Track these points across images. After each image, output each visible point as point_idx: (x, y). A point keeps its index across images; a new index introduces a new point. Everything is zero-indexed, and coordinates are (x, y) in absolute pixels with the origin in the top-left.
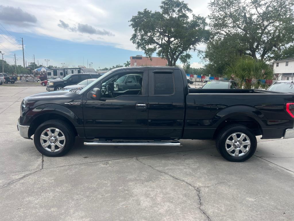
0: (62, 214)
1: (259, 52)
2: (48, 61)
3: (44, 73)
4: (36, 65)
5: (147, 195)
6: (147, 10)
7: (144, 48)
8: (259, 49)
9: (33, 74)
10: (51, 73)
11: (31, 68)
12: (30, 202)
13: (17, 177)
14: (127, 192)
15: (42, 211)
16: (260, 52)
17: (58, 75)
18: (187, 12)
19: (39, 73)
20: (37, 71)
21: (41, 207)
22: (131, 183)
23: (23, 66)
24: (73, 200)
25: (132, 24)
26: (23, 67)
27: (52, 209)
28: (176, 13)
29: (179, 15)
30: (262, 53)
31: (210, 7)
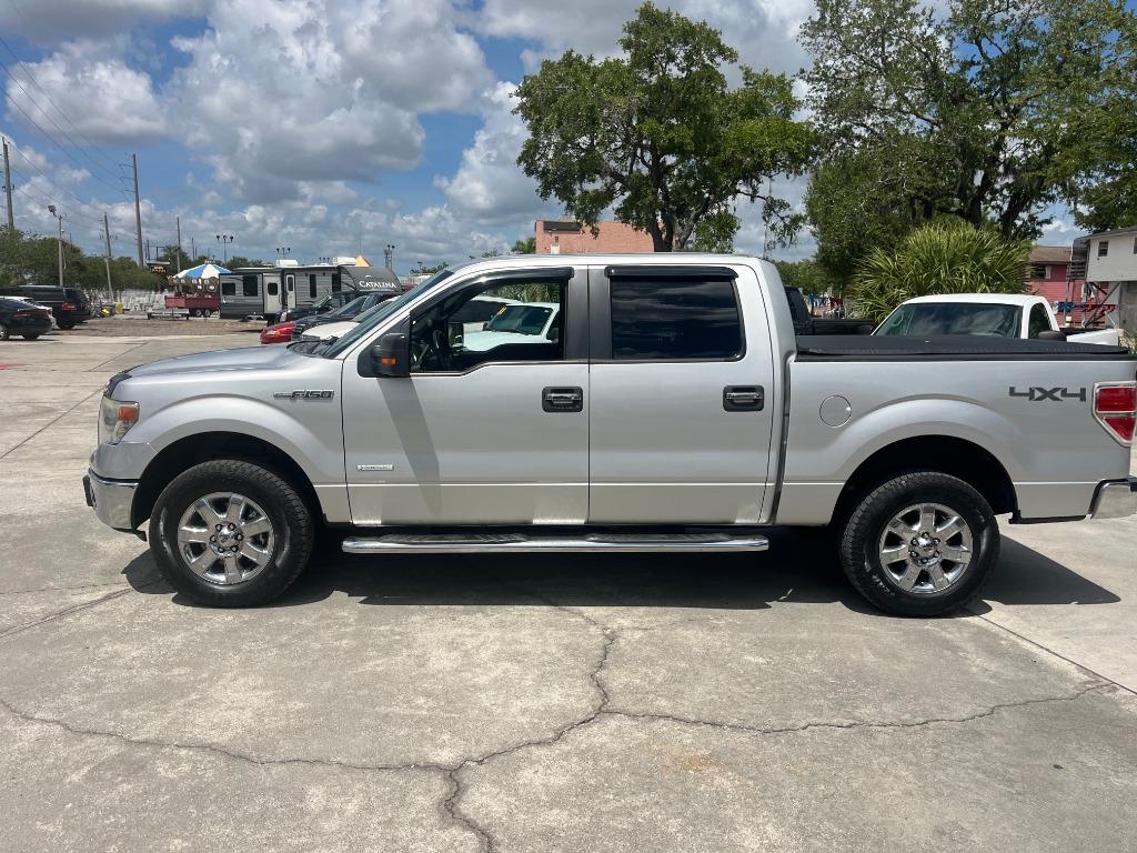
0: (201, 681)
1: (993, 203)
2: (228, 240)
3: (212, 288)
4: (183, 255)
5: (453, 645)
6: (574, 55)
7: (566, 193)
8: (994, 192)
9: (171, 288)
10: (234, 285)
11: (165, 267)
12: (117, 655)
13: (86, 598)
14: (398, 637)
15: (145, 673)
16: (999, 202)
17: (260, 292)
18: (718, 59)
19: (195, 286)
20: (186, 277)
21: (146, 665)
22: (419, 618)
23: (136, 259)
24: (238, 651)
25: (522, 106)
26: (135, 263)
27: (176, 671)
28: (678, 65)
29: (689, 70)
30: (1005, 208)
31: (808, 39)
